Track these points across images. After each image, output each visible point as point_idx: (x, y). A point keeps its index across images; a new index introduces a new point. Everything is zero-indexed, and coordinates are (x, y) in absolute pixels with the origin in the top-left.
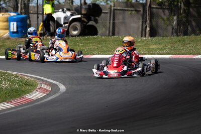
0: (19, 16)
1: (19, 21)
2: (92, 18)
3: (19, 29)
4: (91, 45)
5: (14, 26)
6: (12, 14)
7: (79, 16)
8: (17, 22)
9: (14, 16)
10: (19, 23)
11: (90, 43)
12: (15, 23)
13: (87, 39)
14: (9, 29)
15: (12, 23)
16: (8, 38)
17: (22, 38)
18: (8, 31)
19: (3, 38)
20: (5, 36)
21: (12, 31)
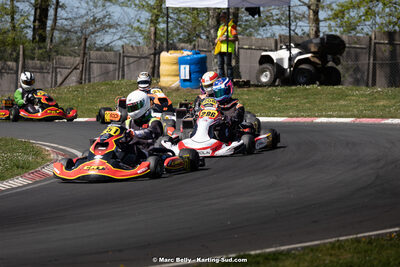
0: (195, 56)
2: (329, 57)
3: (192, 76)
4: (292, 99)
5: (185, 71)
6: (186, 53)
7: (309, 55)
8: (190, 65)
9: (188, 56)
10: (193, 67)
11: (292, 97)
12: (188, 67)
13: (292, 91)
14: (179, 75)
15: (182, 67)
16: (177, 89)
17: (197, 88)
18: (178, 78)
19: (170, 88)
20: (173, 85)
21: (183, 78)
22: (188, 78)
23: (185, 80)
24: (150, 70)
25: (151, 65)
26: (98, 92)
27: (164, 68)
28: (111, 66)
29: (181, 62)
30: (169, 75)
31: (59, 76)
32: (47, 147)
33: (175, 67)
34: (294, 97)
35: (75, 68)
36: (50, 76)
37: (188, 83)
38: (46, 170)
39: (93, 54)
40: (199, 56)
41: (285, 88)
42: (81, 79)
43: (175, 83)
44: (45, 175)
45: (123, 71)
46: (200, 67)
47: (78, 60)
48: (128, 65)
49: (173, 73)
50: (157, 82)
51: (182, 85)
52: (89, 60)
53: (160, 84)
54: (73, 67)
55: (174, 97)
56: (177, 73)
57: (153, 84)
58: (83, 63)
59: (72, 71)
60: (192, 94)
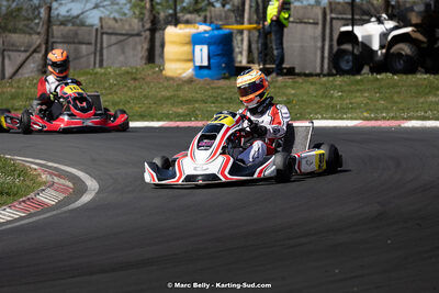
0: (216, 32)
1: (214, 43)
3: (212, 61)
4: (359, 94)
5: (202, 54)
6: (203, 28)
8: (209, 44)
9: (206, 32)
10: (212, 48)
11: (358, 90)
12: (205, 48)
13: (357, 82)
14: (192, 60)
15: (198, 48)
16: (190, 81)
17: (219, 79)
18: (191, 64)
19: (180, 79)
20: (184, 75)
21: (198, 64)
22: (206, 63)
23: (201, 67)
24: (145, 53)
25: (146, 46)
27: (170, 50)
28: (84, 47)
29: (196, 40)
30: (178, 60)
31: (7, 61)
32: (33, 164)
33: (188, 48)
34: (361, 91)
35: (35, 51)
37: (206, 72)
38: (42, 198)
39: (57, 30)
40: (221, 32)
41: (346, 78)
42: (44, 66)
43: (187, 71)
44: (41, 204)
45: (101, 55)
46: (223, 47)
47: (37, 40)
48: (109, 46)
49: (184, 57)
50: (161, 71)
51: (196, 75)
52: (51, 40)
53: (164, 72)
54: (32, 49)
55: (186, 92)
56: (190, 57)
57: (154, 73)
58: (47, 43)
59: (31, 55)
60: (212, 88)
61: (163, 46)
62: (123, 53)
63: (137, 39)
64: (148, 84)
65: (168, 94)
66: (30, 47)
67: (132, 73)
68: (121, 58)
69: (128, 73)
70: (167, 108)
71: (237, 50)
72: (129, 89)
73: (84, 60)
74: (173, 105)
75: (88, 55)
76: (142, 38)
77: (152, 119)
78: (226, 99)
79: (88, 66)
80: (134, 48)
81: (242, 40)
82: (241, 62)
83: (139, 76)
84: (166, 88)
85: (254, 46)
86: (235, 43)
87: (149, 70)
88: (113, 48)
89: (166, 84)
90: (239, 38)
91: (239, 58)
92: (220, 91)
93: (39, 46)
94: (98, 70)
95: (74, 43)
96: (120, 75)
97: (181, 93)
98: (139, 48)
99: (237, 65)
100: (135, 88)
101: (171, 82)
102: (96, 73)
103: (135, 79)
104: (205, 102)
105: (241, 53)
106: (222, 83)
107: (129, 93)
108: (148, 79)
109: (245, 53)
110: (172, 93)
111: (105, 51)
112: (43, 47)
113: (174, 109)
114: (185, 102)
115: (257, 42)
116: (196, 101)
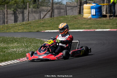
3: (96, 13)
5: (93, 12)
6: (94, 5)
8: (95, 9)
10: (96, 10)
12: (94, 10)
14: (91, 13)
15: (92, 10)
16: (90, 19)
17: (98, 18)
18: (90, 14)
19: (88, 18)
20: (89, 17)
21: (92, 14)
22: (94, 14)
23: (93, 15)
24: (78, 12)
25: (78, 10)
26: (60, 20)
27: (85, 11)
29: (92, 8)
30: (87, 13)
31: (41, 14)
33: (90, 10)
35: (49, 11)
36: (38, 14)
37: (94, 16)
42: (52, 15)
43: (89, 16)
45: (67, 12)
46: (99, 10)
47: (49, 8)
48: (69, 10)
49: (89, 12)
50: (83, 16)
51: (92, 17)
52: (53, 8)
53: (83, 17)
54: (48, 11)
55: (89, 22)
56: (90, 12)
57: (81, 17)
58: (52, 9)
59: (48, 12)
60: (96, 21)
61: (83, 9)
62: (72, 11)
63: (76, 8)
64: (79, 19)
65: (84, 22)
66: (47, 10)
67: (75, 17)
68: (72, 13)
69: (74, 17)
70: (84, 26)
71: (103, 10)
72: (74, 21)
73: (62, 13)
74: (86, 25)
75: (63, 12)
76: (78, 8)
77: (80, 29)
78: (100, 23)
79: (63, 15)
80: (75, 10)
81: (104, 8)
82: (104, 14)
83: (77, 18)
84: (84, 21)
85: (107, 9)
86: (102, 8)
87: (79, 16)
88: (70, 10)
89: (84, 20)
90: (103, 7)
91: (103, 12)
92: (98, 21)
93: (50, 10)
94: (66, 16)
95: (59, 9)
96: (72, 17)
97: (88, 22)
98: (77, 10)
99: (103, 14)
100: (76, 21)
101: (85, 19)
102: (65, 17)
103: (76, 18)
104: (94, 24)
105: (104, 11)
106: (99, 19)
107: (74, 22)
108: (79, 18)
109: (105, 11)
110: (86, 22)
111: (68, 11)
112: (51, 10)
113: (86, 26)
114: (89, 24)
115: (108, 8)
116: (92, 24)
